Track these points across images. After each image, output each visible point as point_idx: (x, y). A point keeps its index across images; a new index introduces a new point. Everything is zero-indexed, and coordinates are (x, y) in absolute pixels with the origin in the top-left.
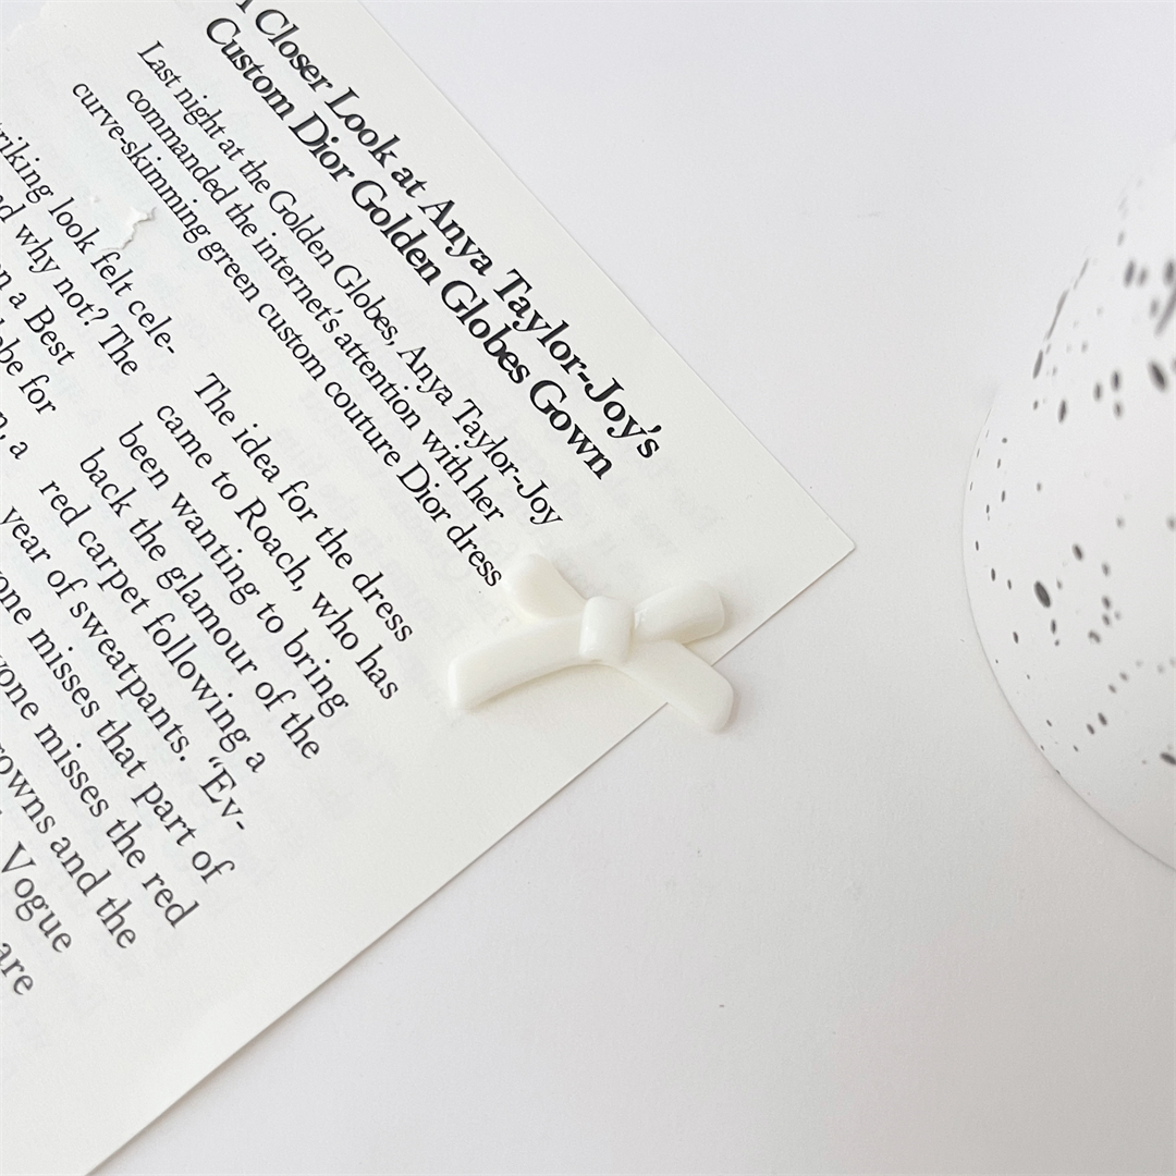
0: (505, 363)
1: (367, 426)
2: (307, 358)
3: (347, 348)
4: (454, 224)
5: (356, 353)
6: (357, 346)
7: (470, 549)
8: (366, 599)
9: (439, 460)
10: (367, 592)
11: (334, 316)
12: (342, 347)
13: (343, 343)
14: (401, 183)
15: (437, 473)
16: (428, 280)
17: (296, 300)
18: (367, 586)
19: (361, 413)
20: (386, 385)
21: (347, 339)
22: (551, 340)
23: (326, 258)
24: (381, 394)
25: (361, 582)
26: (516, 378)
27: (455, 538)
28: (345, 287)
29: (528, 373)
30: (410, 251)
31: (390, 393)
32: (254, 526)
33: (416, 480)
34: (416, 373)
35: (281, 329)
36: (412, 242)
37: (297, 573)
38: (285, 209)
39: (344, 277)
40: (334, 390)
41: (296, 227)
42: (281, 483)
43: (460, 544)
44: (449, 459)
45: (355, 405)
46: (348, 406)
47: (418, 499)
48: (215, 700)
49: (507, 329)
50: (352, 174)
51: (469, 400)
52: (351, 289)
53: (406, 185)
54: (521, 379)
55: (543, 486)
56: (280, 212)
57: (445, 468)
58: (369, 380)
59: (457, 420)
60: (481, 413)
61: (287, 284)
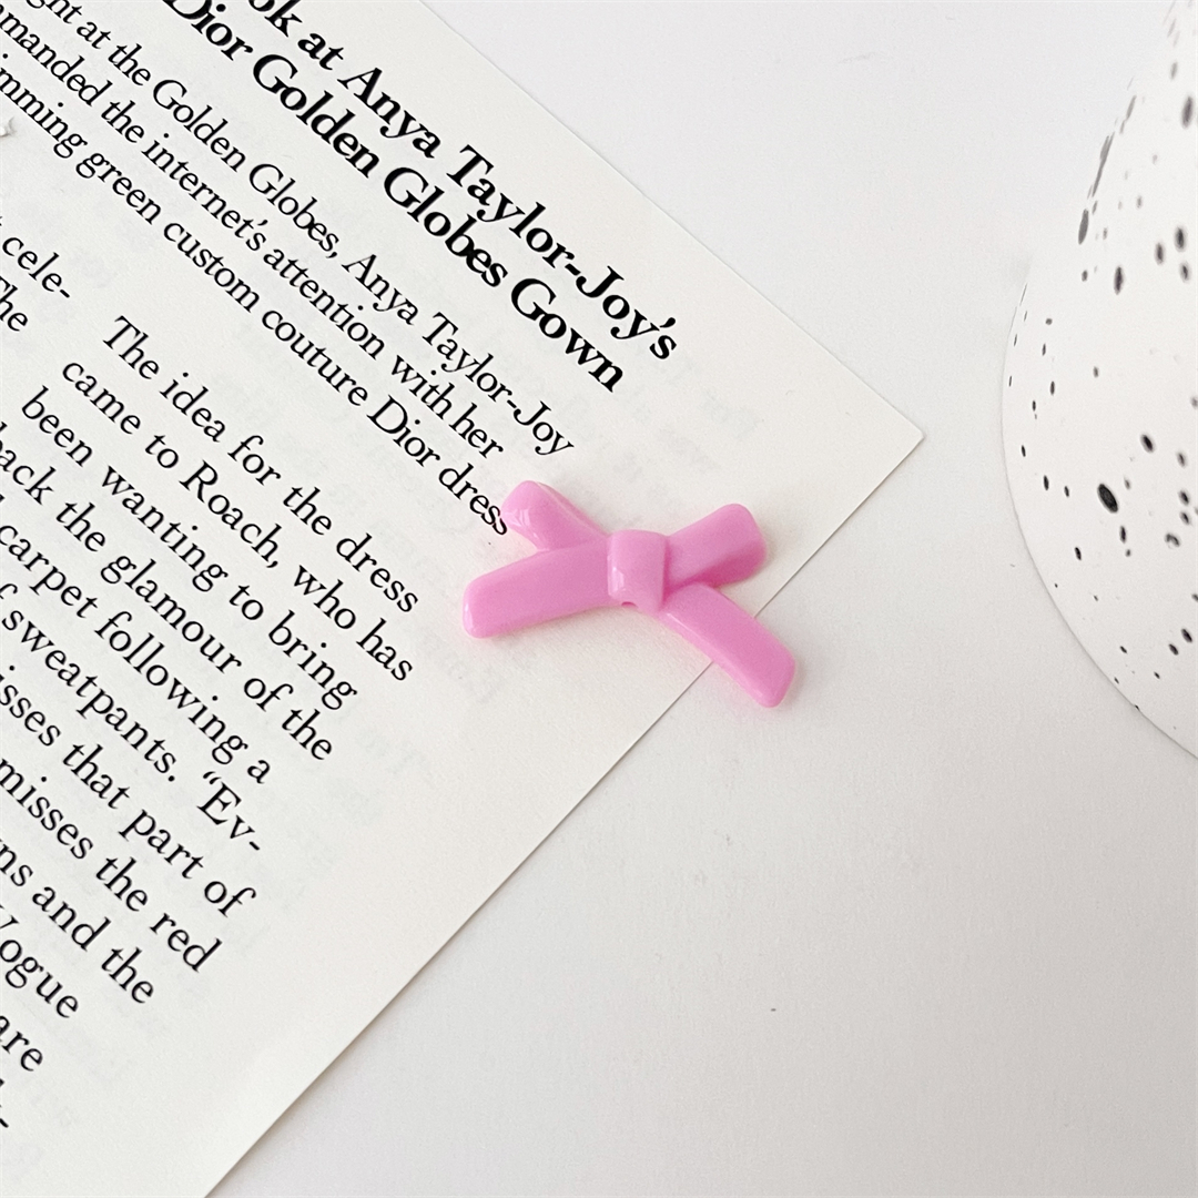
0: (475, 262)
1: (320, 360)
2: (234, 284)
3: (281, 266)
4: (385, 98)
5: (293, 272)
6: (292, 263)
7: (469, 494)
8: (357, 567)
9: (414, 392)
10: (356, 559)
11: (258, 229)
12: (274, 266)
13: (275, 261)
14: (313, 54)
15: (416, 408)
16: (365, 171)
17: (207, 214)
18: (355, 551)
19: (311, 345)
20: (335, 307)
21: (278, 255)
22: (527, 227)
23: (234, 158)
24: (332, 318)
25: (347, 548)
26: (491, 279)
27: (449, 483)
28: (265, 192)
29: (505, 273)
30: (336, 136)
31: (342, 317)
32: (206, 497)
33: (392, 418)
34: (369, 288)
35: (196, 253)
36: (337, 126)
37: (268, 546)
38: (174, 102)
39: (262, 179)
40: (273, 321)
41: (192, 123)
42: (230, 441)
43: (457, 489)
44: (426, 388)
45: (302, 337)
46: (294, 338)
47: (398, 442)
48: (198, 707)
49: (471, 221)
50: (249, 50)
51: (439, 314)
52: (272, 194)
53: (318, 55)
54: (497, 281)
55: (545, 408)
56: (169, 107)
57: (423, 399)
58: (314, 303)
59: (429, 340)
60: (455, 329)
61: (194, 196)
